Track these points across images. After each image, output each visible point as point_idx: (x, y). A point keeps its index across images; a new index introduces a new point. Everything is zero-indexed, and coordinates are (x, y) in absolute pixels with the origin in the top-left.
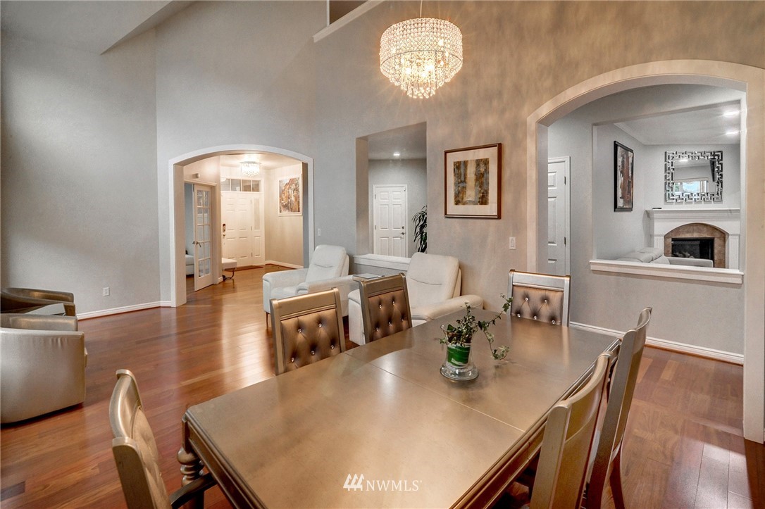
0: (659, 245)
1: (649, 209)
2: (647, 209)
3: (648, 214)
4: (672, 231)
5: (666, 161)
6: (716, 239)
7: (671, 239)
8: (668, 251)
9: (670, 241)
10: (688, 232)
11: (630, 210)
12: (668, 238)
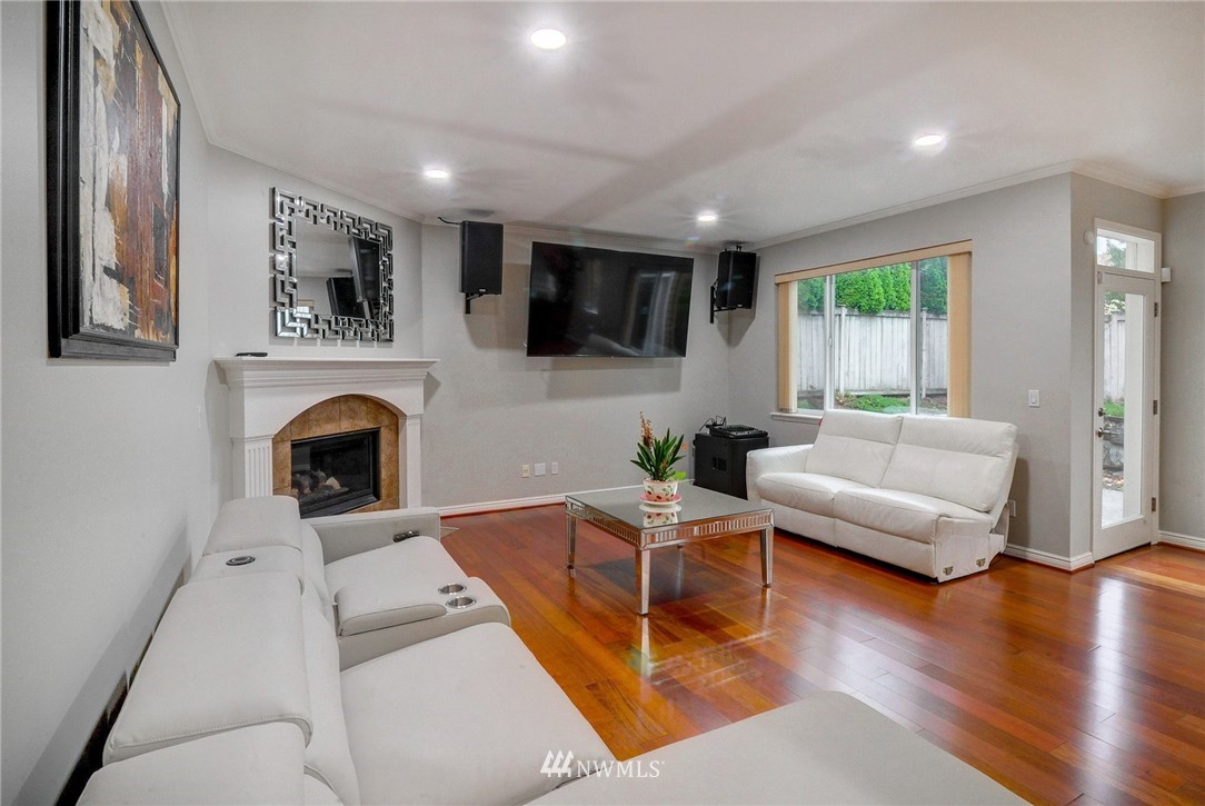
0: (259, 465)
1: (225, 353)
2: (219, 356)
3: (221, 373)
4: (292, 423)
5: (273, 215)
6: (382, 429)
7: (289, 444)
8: (283, 481)
9: (287, 448)
10: (329, 420)
11: (168, 353)
12: (283, 441)
